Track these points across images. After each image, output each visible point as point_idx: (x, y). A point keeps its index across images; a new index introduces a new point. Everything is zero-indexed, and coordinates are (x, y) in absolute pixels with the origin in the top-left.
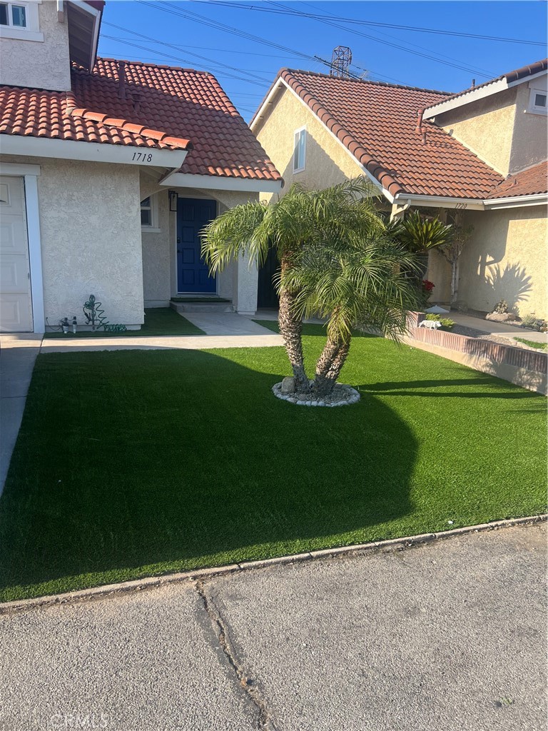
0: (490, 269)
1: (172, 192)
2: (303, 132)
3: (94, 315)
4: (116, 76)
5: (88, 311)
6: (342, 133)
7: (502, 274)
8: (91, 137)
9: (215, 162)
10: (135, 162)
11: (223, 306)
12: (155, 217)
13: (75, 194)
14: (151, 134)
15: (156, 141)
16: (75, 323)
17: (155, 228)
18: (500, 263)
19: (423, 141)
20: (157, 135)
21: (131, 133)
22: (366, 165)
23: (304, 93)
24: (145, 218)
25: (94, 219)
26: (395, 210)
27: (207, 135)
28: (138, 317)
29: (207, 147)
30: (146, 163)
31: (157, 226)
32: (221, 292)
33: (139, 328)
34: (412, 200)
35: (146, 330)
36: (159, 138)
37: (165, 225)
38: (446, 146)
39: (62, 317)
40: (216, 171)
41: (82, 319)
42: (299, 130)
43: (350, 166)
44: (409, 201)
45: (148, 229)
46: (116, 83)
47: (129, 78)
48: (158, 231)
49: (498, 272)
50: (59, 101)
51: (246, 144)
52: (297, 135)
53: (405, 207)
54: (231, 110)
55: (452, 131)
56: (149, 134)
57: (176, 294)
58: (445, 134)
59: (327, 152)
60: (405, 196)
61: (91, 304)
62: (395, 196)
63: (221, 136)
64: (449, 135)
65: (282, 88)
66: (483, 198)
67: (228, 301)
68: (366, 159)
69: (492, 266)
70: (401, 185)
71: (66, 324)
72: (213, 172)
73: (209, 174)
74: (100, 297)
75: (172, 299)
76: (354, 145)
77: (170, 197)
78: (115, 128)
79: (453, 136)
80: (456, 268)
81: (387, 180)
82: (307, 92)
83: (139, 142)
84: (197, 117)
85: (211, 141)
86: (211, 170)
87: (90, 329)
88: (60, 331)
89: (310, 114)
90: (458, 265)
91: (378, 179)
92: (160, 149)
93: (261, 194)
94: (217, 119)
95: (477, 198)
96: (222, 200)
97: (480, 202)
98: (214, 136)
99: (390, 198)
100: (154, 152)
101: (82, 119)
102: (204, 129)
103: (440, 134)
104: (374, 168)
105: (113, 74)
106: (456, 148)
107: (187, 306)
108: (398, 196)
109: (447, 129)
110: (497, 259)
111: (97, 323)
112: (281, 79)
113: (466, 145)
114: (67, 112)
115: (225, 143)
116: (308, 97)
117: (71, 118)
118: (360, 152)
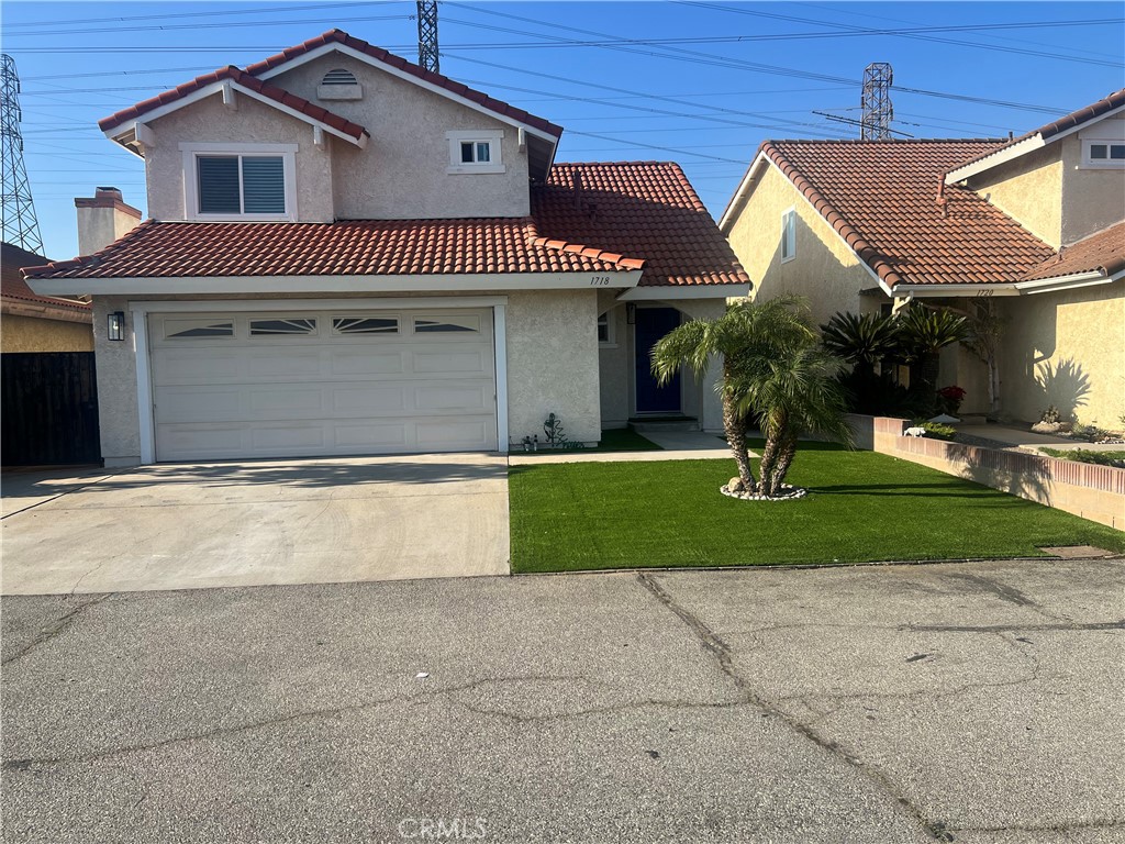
0: (1040, 367)
1: (630, 304)
2: (791, 214)
3: (553, 433)
4: (571, 184)
5: (548, 429)
6: (833, 216)
7: (1054, 374)
8: (554, 267)
9: (675, 270)
10: (591, 287)
11: (688, 423)
12: (611, 332)
13: (538, 318)
14: (608, 257)
15: (613, 264)
16: (536, 441)
17: (612, 344)
18: (1050, 359)
19: (943, 213)
20: (614, 258)
21: (589, 258)
22: (860, 253)
23: (789, 169)
24: (603, 334)
25: (555, 342)
26: (898, 304)
27: (668, 240)
28: (595, 434)
29: (667, 254)
30: (603, 286)
31: (614, 341)
32: (686, 410)
33: (596, 445)
34: (915, 291)
35: (603, 447)
36: (615, 261)
37: (621, 338)
38: (977, 216)
39: (524, 436)
40: (676, 280)
41: (543, 437)
42: (787, 212)
43: (844, 253)
44: (911, 293)
45: (606, 345)
46: (570, 192)
47: (585, 183)
48: (616, 346)
49: (1050, 370)
50: (520, 229)
51: (712, 245)
52: (785, 217)
53: (908, 299)
54: (696, 205)
55: (989, 195)
56: (607, 257)
57: (635, 413)
58: (980, 200)
59: (820, 236)
60: (905, 287)
61: (551, 421)
62: (892, 288)
63: (684, 239)
64: (985, 201)
65: (764, 165)
66: (1015, 281)
67: (692, 419)
68: (860, 245)
69: (1041, 363)
70: (899, 275)
71: (528, 442)
72: (673, 282)
73: (670, 284)
74: (561, 415)
75: (630, 420)
76: (847, 230)
77: (627, 309)
78: (575, 254)
79: (991, 201)
80: (993, 368)
81: (884, 269)
82: (794, 167)
83: (597, 267)
84: (658, 219)
85: (672, 247)
86: (671, 279)
87: (550, 447)
88: (522, 449)
89: (797, 194)
90: (996, 365)
91: (872, 268)
92: (617, 271)
93: (728, 299)
94: (680, 218)
95: (1007, 282)
96: (683, 309)
97: (1011, 286)
98: (676, 240)
99: (889, 292)
100: (611, 275)
101: (544, 248)
102: (665, 233)
103: (972, 200)
104: (869, 256)
105: (567, 182)
106: (992, 218)
107: (645, 425)
108: (896, 287)
109: (982, 193)
110: (1048, 354)
111: (556, 440)
112: (763, 153)
113: (1007, 213)
114: (529, 241)
115: (688, 247)
116: (794, 174)
117: (534, 249)
118: (853, 237)
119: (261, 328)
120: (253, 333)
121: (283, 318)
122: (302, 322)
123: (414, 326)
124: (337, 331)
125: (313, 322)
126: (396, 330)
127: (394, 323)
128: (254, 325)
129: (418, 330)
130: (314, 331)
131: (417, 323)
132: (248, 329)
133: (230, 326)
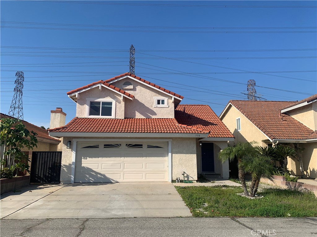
1: (200, 142)
8: (185, 132)
10: (196, 137)
11: (218, 176)
13: (180, 145)
16: (179, 179)
19: (282, 120)
21: (194, 130)
22: (262, 130)
26: (273, 144)
28: (196, 178)
30: (198, 137)
32: (216, 171)
34: (279, 141)
36: (201, 130)
37: (198, 151)
38: (291, 121)
39: (176, 178)
41: (181, 178)
42: (238, 118)
48: (197, 153)
50: (173, 122)
53: (277, 143)
54: (216, 116)
56: (199, 130)
58: (290, 117)
60: (276, 140)
64: (292, 117)
66: (305, 139)
68: (261, 128)
70: (274, 136)
74: (186, 172)
80: (301, 162)
81: (269, 135)
83: (196, 132)
89: (241, 114)
91: (266, 134)
92: (202, 133)
95: (303, 139)
99: (271, 141)
100: (200, 134)
101: (181, 127)
103: (288, 117)
104: (264, 131)
106: (295, 122)
107: (206, 176)
108: (273, 140)
111: (185, 179)
112: (230, 103)
114: (177, 125)
117: (178, 127)
119: (107, 146)
120: (104, 147)
121: (113, 144)
122: (118, 145)
123: (147, 146)
124: (126, 147)
125: (120, 145)
126: (142, 147)
127: (142, 145)
128: (105, 145)
129: (148, 147)
130: (120, 147)
131: (148, 145)
132: (103, 146)
133: (99, 145)
